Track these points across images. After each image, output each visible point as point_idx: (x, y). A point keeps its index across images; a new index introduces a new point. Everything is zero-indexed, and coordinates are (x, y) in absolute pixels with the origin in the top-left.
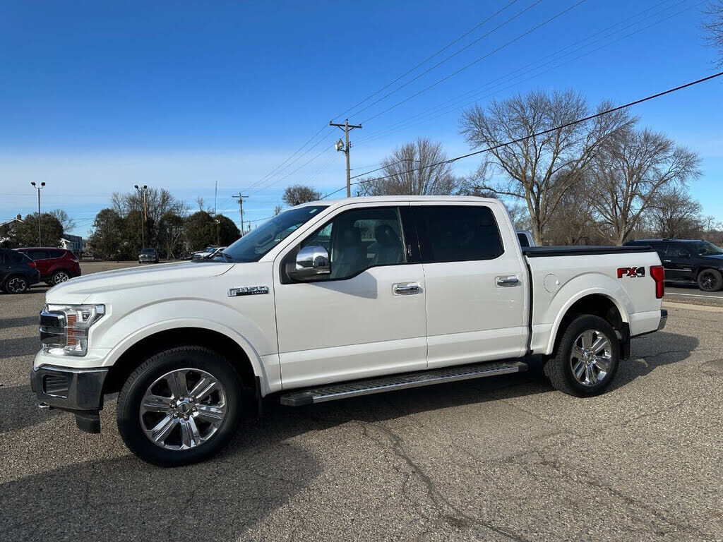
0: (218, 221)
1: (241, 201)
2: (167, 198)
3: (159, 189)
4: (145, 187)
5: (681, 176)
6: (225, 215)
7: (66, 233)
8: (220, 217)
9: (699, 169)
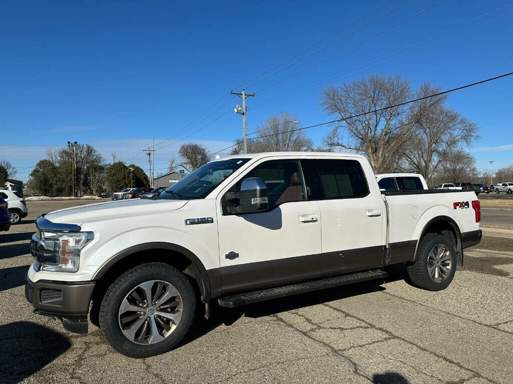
0: (132, 169)
1: (149, 154)
2: (91, 152)
3: (85, 144)
4: (76, 143)
5: (466, 138)
6: (136, 165)
7: (10, 178)
8: (132, 166)
9: (479, 133)
